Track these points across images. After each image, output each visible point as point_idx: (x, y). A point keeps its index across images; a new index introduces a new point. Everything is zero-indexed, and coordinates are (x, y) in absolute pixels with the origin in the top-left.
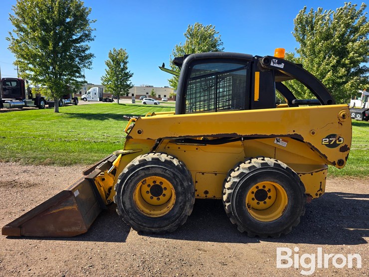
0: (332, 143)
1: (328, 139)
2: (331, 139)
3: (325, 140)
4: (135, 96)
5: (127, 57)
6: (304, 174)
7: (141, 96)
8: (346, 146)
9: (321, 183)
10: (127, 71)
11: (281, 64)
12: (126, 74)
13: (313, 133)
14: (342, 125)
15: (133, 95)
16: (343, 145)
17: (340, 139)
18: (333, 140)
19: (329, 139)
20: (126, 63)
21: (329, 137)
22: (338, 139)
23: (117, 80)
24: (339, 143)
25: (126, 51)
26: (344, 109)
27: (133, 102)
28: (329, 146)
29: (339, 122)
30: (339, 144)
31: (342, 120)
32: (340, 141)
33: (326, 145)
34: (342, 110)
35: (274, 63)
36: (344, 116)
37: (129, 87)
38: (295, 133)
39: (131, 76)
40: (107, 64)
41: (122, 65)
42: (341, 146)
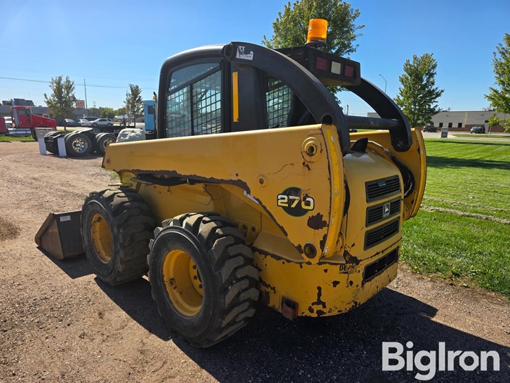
0: (293, 206)
1: (286, 197)
2: (291, 197)
3: (282, 199)
4: (463, 126)
5: (434, 67)
6: (289, 261)
7: (474, 126)
8: (319, 216)
9: (319, 288)
10: (434, 87)
11: (249, 53)
12: (431, 93)
13: (261, 182)
14: (309, 169)
15: (460, 125)
16: (314, 213)
17: (308, 199)
18: (294, 200)
19: (288, 196)
20: (432, 75)
21: (288, 192)
22: (304, 199)
23: (414, 103)
24: (307, 208)
25: (433, 57)
26: (311, 135)
27: (442, 137)
28: (289, 210)
29: (304, 164)
30: (306, 211)
31: (308, 158)
32: (308, 204)
33: (284, 207)
34: (309, 136)
35: (240, 53)
36: (311, 149)
37: (433, 112)
38: (239, 178)
39: (438, 95)
40: (402, 81)
41: (425, 78)
42: (309, 214)
